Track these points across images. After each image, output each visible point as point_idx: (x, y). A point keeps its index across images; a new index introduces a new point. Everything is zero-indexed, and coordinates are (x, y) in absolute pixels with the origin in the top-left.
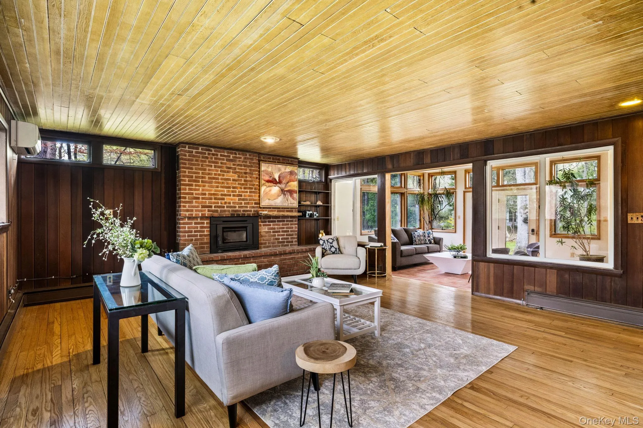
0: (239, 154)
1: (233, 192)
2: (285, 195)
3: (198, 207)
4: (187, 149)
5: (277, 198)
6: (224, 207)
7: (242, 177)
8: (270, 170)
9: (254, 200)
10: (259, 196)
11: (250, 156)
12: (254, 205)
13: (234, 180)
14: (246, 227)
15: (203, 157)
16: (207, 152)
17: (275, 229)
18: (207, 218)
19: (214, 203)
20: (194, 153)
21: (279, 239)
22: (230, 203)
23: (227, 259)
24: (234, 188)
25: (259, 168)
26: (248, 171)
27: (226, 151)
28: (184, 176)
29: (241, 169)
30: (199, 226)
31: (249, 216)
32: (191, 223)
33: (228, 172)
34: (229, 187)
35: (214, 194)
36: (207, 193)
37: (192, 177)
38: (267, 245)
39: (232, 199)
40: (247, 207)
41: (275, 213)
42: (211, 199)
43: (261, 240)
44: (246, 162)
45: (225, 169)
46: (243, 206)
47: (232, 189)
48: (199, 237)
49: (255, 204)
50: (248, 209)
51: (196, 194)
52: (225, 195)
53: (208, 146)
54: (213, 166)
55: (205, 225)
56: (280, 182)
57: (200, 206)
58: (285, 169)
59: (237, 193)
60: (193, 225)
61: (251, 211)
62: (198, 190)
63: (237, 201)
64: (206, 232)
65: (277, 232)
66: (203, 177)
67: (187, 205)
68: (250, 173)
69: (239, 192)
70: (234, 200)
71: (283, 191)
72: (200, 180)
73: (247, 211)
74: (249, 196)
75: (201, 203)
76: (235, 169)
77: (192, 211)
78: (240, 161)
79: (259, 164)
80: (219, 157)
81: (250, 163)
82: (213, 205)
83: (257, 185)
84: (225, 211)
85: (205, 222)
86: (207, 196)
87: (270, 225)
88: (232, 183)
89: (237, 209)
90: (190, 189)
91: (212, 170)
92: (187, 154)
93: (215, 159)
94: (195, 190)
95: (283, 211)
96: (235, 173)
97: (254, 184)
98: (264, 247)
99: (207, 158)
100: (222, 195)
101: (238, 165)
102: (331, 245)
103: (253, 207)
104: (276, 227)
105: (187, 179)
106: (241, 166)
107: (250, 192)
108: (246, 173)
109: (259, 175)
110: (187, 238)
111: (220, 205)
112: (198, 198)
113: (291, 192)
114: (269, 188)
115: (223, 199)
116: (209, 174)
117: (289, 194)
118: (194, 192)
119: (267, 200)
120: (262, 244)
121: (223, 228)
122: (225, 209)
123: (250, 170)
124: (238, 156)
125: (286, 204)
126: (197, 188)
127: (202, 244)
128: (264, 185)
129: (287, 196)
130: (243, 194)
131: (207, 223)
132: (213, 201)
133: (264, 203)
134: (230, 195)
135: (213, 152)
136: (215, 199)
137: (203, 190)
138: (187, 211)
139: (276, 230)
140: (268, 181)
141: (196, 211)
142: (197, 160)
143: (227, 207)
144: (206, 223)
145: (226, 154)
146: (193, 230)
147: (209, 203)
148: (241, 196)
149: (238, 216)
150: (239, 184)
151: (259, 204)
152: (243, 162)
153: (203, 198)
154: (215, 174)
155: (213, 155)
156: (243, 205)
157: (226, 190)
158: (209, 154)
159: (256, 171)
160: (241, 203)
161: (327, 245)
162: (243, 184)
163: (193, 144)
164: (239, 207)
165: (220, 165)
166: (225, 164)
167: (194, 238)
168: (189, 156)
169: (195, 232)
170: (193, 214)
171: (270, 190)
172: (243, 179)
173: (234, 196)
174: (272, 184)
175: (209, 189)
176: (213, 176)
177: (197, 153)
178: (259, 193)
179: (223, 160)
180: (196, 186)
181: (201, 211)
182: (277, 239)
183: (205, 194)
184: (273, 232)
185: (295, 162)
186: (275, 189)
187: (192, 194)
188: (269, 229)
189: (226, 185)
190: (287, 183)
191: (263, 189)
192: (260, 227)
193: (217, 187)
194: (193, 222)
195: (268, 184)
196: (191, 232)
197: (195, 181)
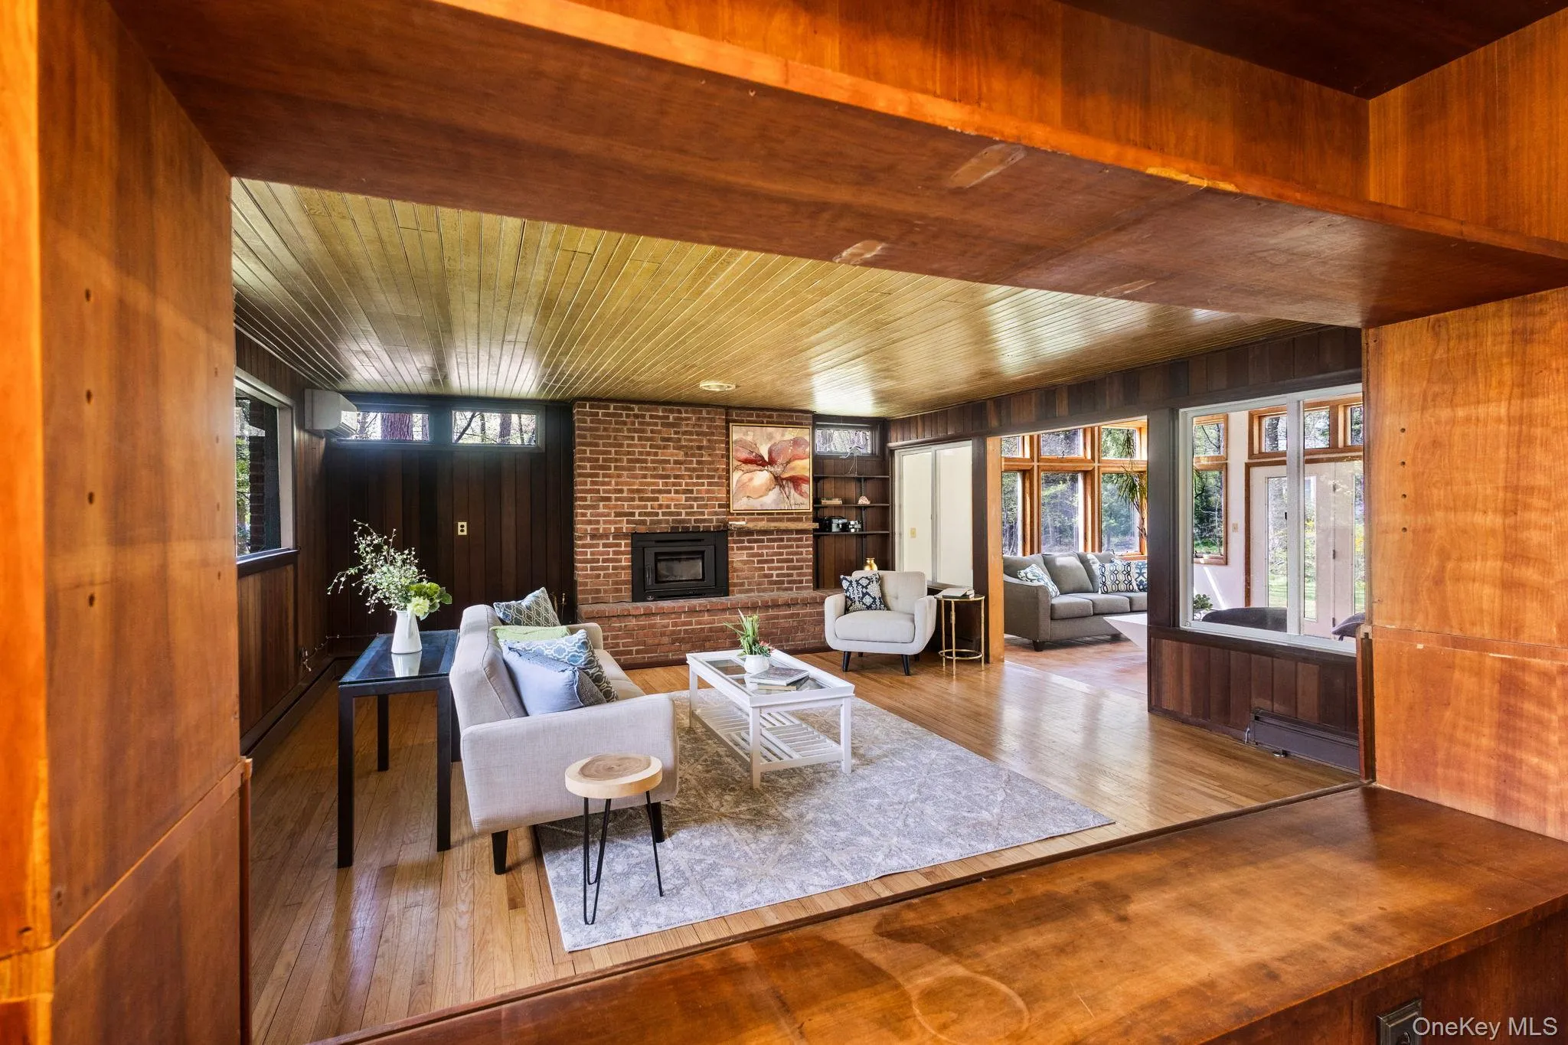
0: (686, 412)
1: (674, 485)
2: (782, 486)
3: (609, 515)
4: (588, 409)
5: (766, 494)
6: (657, 514)
7: (693, 455)
8: (749, 438)
9: (717, 499)
10: (728, 492)
11: (708, 413)
12: (717, 509)
13: (676, 462)
14: (702, 553)
15: (617, 423)
16: (624, 413)
17: (762, 555)
18: (625, 536)
19: (638, 507)
20: (600, 417)
21: (772, 575)
22: (668, 507)
23: (658, 614)
24: (676, 477)
25: (728, 436)
26: (705, 443)
27: (660, 408)
28: (582, 460)
29: (691, 441)
30: (611, 549)
31: (707, 531)
32: (597, 546)
33: (665, 447)
34: (668, 477)
35: (638, 491)
36: (625, 488)
37: (597, 460)
38: (746, 587)
39: (672, 499)
40: (703, 514)
41: (762, 525)
42: (633, 499)
43: (734, 579)
44: (700, 426)
45: (660, 443)
46: (694, 512)
47: (672, 480)
48: (611, 571)
49: (720, 506)
50: (706, 517)
51: (605, 491)
52: (660, 492)
53: (626, 401)
54: (636, 438)
55: (623, 549)
56: (772, 462)
57: (613, 514)
58: (783, 435)
59: (684, 487)
60: (601, 549)
61: (711, 521)
62: (609, 484)
63: (683, 502)
64: (625, 561)
65: (766, 562)
66: (616, 460)
67: (589, 512)
68: (708, 448)
69: (687, 484)
70: (677, 500)
71: (778, 480)
72: (613, 465)
73: (704, 521)
74: (708, 492)
75: (613, 508)
76: (679, 440)
77: (598, 522)
78: (687, 425)
79: (728, 429)
80: (648, 419)
81: (709, 427)
82: (637, 512)
83: (723, 469)
84: (659, 522)
85: (623, 542)
86: (625, 495)
87: (752, 548)
88: (672, 469)
89: (683, 517)
90: (593, 482)
91: (635, 446)
92: (588, 419)
93: (640, 423)
94: (604, 484)
95: (781, 520)
96: (679, 448)
97: (718, 469)
98: (740, 592)
99: (625, 423)
100: (653, 492)
101: (685, 433)
102: (864, 590)
103: (716, 514)
104: (765, 551)
105: (588, 465)
106: (691, 433)
107: (710, 484)
108: (700, 448)
109: (728, 450)
110: (589, 572)
111: (649, 510)
112: (609, 499)
113: (796, 481)
114: (748, 475)
115: (657, 499)
116: (629, 453)
117: (791, 485)
118: (601, 488)
119: (745, 499)
120: (735, 585)
121: (657, 554)
122: (661, 517)
123: (709, 440)
124: (684, 415)
125: (785, 506)
126: (606, 479)
127: (616, 583)
128: (737, 468)
129: (787, 489)
130: (695, 489)
131: (626, 544)
132: (637, 503)
133: (739, 504)
134: (669, 492)
135: (636, 412)
136: (641, 499)
137: (617, 484)
138: (590, 522)
139: (765, 558)
140: (746, 461)
141: (605, 522)
142: (605, 429)
143: (664, 514)
144: (624, 544)
145: (661, 414)
146: (601, 558)
147: (630, 507)
148: (691, 491)
149: (686, 531)
150: (687, 469)
151: (728, 506)
152: (694, 426)
153: (617, 499)
154: (641, 453)
155: (636, 416)
156: (695, 510)
157: (660, 481)
158: (628, 416)
159: (721, 442)
160: (692, 507)
161: (856, 592)
162: (694, 470)
163: (599, 400)
164: (687, 514)
165: (649, 435)
166: (659, 432)
167: (602, 573)
168: (592, 422)
169: (604, 561)
170: (598, 529)
171: (751, 480)
172: (694, 459)
173: (677, 492)
174: (754, 467)
175: (630, 482)
176: (637, 456)
177: (605, 415)
178: (728, 485)
179: (656, 424)
180: (604, 476)
181: (615, 522)
182: (766, 576)
183: (621, 491)
184: (759, 562)
185: (807, 419)
186: (762, 477)
187: (598, 491)
188: (749, 555)
189: (660, 472)
190: (788, 463)
191: (736, 476)
192: (730, 552)
193: (645, 476)
194: (601, 542)
195: (745, 467)
196: (598, 561)
197: (602, 468)
